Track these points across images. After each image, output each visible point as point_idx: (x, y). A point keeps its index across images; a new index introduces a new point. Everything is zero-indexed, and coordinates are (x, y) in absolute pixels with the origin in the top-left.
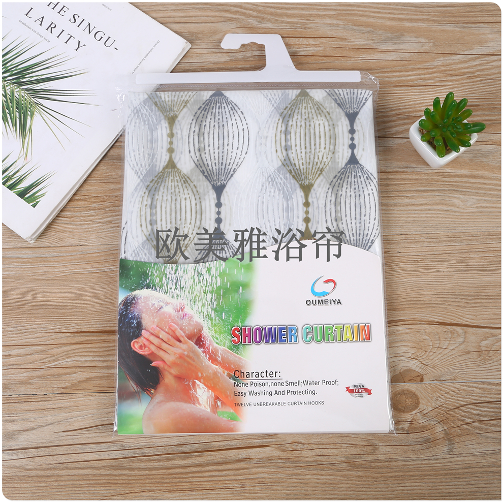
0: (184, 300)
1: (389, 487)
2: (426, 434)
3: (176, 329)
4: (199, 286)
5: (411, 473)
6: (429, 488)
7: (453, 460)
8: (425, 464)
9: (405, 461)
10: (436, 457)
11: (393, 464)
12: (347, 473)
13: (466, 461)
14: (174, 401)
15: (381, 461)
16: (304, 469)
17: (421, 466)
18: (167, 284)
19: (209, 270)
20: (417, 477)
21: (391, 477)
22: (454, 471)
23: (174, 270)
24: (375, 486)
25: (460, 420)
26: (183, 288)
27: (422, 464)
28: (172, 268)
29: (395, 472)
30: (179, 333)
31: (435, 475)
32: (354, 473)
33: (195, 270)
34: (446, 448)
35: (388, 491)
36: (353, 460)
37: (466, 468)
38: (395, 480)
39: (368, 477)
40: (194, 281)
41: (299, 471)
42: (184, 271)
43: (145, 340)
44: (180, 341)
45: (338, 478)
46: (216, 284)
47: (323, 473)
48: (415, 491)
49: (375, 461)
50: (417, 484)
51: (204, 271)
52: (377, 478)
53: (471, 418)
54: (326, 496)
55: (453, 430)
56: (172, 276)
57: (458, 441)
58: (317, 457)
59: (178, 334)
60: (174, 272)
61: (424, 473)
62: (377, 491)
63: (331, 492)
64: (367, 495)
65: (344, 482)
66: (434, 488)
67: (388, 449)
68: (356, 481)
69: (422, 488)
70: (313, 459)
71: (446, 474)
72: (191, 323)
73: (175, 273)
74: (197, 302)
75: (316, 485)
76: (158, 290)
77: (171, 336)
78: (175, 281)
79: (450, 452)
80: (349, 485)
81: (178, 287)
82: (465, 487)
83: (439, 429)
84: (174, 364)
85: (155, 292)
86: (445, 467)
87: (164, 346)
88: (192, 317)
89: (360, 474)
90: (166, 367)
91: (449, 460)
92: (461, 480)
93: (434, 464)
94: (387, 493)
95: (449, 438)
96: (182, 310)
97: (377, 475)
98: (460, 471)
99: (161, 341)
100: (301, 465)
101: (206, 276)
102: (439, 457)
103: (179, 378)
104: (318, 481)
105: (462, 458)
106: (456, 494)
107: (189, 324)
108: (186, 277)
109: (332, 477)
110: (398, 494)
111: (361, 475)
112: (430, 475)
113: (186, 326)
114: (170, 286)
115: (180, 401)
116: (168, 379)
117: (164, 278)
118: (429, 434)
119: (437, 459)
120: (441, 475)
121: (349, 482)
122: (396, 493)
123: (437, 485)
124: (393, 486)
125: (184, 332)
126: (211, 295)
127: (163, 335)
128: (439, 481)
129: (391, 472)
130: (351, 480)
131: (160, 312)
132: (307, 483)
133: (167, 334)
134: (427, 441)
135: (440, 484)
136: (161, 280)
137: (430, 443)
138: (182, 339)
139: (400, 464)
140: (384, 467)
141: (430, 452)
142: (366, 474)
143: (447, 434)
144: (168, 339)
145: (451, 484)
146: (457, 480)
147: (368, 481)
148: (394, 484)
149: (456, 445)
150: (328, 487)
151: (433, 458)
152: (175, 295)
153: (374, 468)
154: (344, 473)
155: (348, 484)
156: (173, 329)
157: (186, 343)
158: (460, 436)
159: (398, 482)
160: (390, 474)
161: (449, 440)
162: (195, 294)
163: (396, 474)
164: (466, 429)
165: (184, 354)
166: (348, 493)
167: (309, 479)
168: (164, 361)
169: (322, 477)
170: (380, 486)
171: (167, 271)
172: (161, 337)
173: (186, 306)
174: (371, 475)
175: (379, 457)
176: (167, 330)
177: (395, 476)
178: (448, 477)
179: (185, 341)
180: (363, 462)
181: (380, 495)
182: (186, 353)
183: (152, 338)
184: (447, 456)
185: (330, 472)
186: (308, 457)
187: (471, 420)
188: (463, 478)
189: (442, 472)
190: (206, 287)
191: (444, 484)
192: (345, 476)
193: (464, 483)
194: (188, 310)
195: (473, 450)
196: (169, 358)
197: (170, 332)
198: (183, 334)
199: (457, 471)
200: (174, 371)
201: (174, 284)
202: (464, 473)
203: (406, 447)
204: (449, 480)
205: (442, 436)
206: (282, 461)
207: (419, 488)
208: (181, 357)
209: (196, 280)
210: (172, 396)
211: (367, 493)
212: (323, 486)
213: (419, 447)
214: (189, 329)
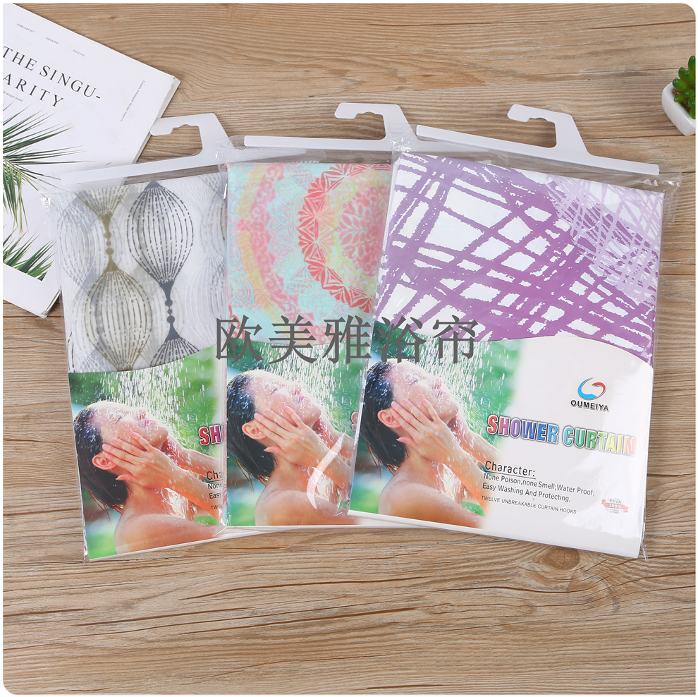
0: (145, 407)
1: (549, 651)
2: (588, 592)
3: (139, 438)
4: (158, 390)
5: (573, 636)
6: (593, 651)
7: (618, 620)
8: (588, 625)
9: (566, 622)
10: (600, 618)
11: (553, 625)
12: (502, 636)
13: (634, 621)
14: (146, 513)
15: (539, 623)
16: (456, 633)
17: (584, 627)
18: (124, 393)
19: (166, 372)
20: (580, 640)
21: (552, 640)
22: (621, 633)
23: (129, 377)
24: (533, 650)
25: (625, 577)
26: (141, 394)
27: (584, 625)
28: (127, 375)
29: (556, 634)
30: (143, 441)
31: (600, 638)
32: (510, 636)
33: (152, 374)
34: (611, 607)
35: (547, 656)
36: (508, 622)
37: (633, 629)
38: (555, 643)
39: (526, 640)
40: (152, 386)
41: (450, 636)
42: (140, 377)
43: (106, 454)
44: (145, 450)
45: (493, 642)
46: (176, 385)
47: (476, 636)
48: (578, 655)
49: (533, 623)
50: (580, 648)
51: (161, 374)
52: (535, 641)
53: (637, 575)
54: (480, 663)
55: (618, 588)
56: (128, 383)
57: (623, 600)
58: (469, 620)
59: (141, 443)
60: (129, 379)
61: (587, 635)
62: (536, 656)
63: (486, 658)
64: (525, 660)
65: (499, 646)
66: (598, 651)
67: (547, 610)
68: (512, 645)
69: (586, 651)
70: (464, 621)
71: (612, 636)
72: (155, 429)
73: (131, 380)
74: (158, 407)
75: (469, 650)
76: (114, 400)
77: (135, 446)
78: (132, 388)
79: (615, 612)
80: (505, 650)
81: (136, 393)
82: (633, 650)
83: (602, 587)
84: (142, 475)
85: (112, 402)
86: (611, 629)
87: (129, 457)
88: (154, 423)
89: (516, 637)
90: (133, 480)
91: (614, 621)
92: (629, 642)
93: (598, 625)
94: (548, 658)
95: (614, 596)
96: (143, 418)
97: (535, 638)
98: (627, 633)
99: (124, 453)
100: (452, 628)
101: (165, 379)
102: (603, 617)
103: (149, 489)
104: (470, 646)
105: (629, 618)
106: (624, 658)
107: (153, 431)
108: (143, 382)
109: (486, 641)
110: (559, 659)
111: (518, 638)
112: (593, 637)
113: (150, 433)
114: (126, 394)
115: (152, 513)
116: (137, 492)
117: (120, 387)
118: (592, 592)
119: (601, 620)
120: (606, 637)
121: (504, 646)
122: (557, 657)
123: (602, 648)
124: (553, 650)
125: (148, 440)
126: (172, 397)
127: (125, 446)
128: (604, 643)
129: (551, 635)
130: (507, 644)
131: (119, 423)
132: (459, 649)
133: (130, 445)
134: (590, 600)
135: (606, 647)
136: (116, 389)
137: (592, 602)
138: (146, 448)
139: (561, 625)
140: (543, 629)
141: (593, 612)
142: (524, 638)
143: (611, 592)
144: (132, 450)
145: (617, 647)
146: (625, 642)
147: (526, 645)
148: (554, 648)
149: (621, 604)
150: (482, 652)
151: (596, 618)
152: (133, 403)
153: (532, 630)
154: (499, 637)
155: (504, 648)
156: (136, 438)
157: (151, 451)
158: (626, 594)
159: (559, 645)
160: (550, 637)
161: (614, 598)
162: (155, 399)
163: (557, 637)
164: (632, 587)
165: (151, 463)
166: (504, 658)
167: (461, 644)
168: (130, 473)
169: (475, 642)
170: (539, 651)
171: (122, 379)
172: (123, 448)
173: (147, 413)
174: (529, 638)
175: (537, 619)
176: (129, 441)
177: (556, 639)
178: (614, 639)
179: (150, 449)
180: (519, 625)
181: (540, 660)
182: (153, 461)
183: (114, 451)
184: (612, 617)
185: (484, 636)
186: (458, 619)
187: (638, 577)
188: (631, 640)
189: (607, 634)
190: (166, 390)
191: (610, 647)
192: (500, 640)
193: (633, 646)
194: (149, 416)
195: (640, 610)
196: (135, 469)
197: (133, 442)
198: (147, 442)
199: (624, 633)
200: (142, 482)
201: (131, 391)
202: (631, 635)
203: (566, 607)
204: (615, 643)
205: (606, 594)
206: (431, 625)
207: (583, 651)
208: (148, 466)
209: (155, 385)
210: (142, 508)
211: (525, 658)
212: (476, 651)
213: (581, 607)
214: (153, 437)
